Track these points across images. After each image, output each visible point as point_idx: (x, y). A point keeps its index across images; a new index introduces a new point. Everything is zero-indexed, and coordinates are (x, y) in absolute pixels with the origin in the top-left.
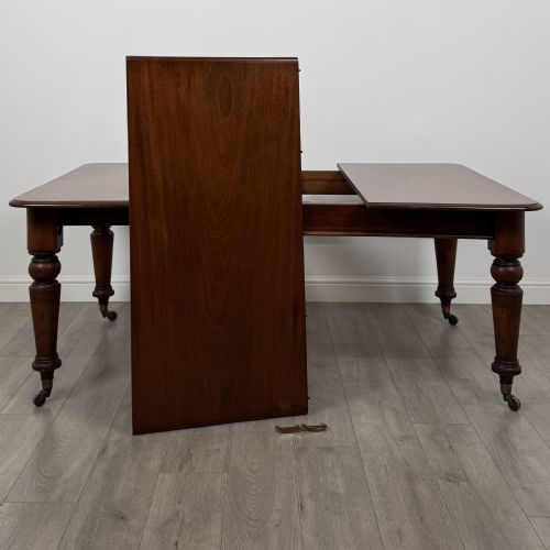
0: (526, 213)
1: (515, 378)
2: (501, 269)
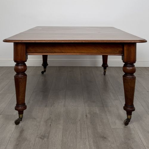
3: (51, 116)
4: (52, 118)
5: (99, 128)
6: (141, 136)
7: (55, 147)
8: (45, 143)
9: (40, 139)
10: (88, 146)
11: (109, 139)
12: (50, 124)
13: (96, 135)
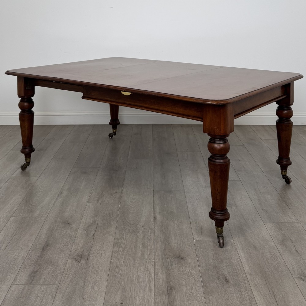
3: (96, 218)
4: (97, 221)
5: (174, 241)
6: (242, 254)
7: (97, 276)
8: (82, 269)
9: (74, 261)
10: (153, 274)
11: (189, 261)
12: (93, 233)
13: (168, 253)
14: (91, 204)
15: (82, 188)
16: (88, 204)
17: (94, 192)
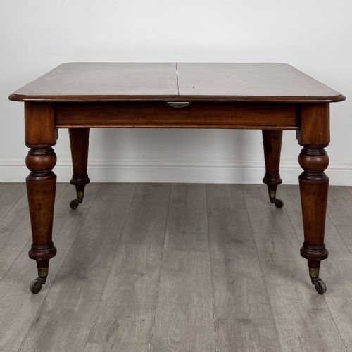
0: (331, 104)
1: (323, 263)
2: (308, 159)
14: (94, 345)
15: (76, 309)
16: (88, 345)
17: (100, 318)
